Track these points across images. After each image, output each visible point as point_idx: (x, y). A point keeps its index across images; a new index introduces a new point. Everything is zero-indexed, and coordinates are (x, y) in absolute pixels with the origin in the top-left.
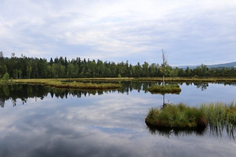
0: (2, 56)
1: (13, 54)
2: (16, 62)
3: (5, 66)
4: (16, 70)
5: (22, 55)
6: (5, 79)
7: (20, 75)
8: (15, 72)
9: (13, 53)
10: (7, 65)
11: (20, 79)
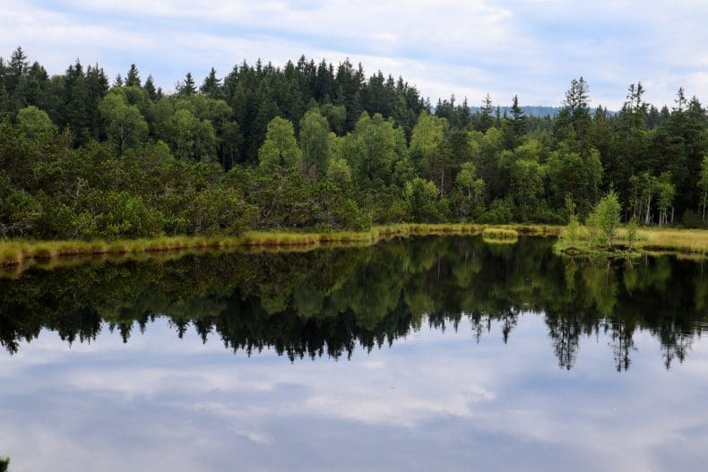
0: (585, 101)
1: (636, 93)
2: (649, 133)
3: (595, 155)
4: (646, 175)
5: (681, 92)
6: (602, 223)
7: (665, 203)
8: (640, 191)
9: (636, 87)
10: (603, 149)
11: (665, 227)
